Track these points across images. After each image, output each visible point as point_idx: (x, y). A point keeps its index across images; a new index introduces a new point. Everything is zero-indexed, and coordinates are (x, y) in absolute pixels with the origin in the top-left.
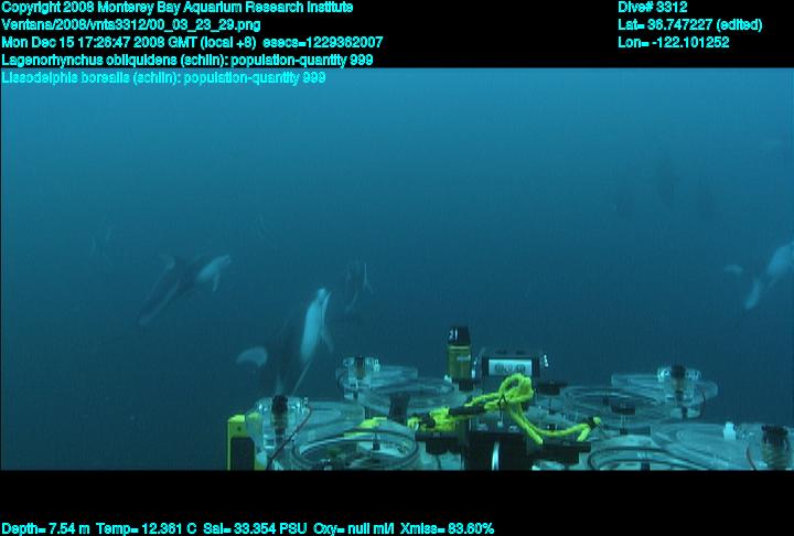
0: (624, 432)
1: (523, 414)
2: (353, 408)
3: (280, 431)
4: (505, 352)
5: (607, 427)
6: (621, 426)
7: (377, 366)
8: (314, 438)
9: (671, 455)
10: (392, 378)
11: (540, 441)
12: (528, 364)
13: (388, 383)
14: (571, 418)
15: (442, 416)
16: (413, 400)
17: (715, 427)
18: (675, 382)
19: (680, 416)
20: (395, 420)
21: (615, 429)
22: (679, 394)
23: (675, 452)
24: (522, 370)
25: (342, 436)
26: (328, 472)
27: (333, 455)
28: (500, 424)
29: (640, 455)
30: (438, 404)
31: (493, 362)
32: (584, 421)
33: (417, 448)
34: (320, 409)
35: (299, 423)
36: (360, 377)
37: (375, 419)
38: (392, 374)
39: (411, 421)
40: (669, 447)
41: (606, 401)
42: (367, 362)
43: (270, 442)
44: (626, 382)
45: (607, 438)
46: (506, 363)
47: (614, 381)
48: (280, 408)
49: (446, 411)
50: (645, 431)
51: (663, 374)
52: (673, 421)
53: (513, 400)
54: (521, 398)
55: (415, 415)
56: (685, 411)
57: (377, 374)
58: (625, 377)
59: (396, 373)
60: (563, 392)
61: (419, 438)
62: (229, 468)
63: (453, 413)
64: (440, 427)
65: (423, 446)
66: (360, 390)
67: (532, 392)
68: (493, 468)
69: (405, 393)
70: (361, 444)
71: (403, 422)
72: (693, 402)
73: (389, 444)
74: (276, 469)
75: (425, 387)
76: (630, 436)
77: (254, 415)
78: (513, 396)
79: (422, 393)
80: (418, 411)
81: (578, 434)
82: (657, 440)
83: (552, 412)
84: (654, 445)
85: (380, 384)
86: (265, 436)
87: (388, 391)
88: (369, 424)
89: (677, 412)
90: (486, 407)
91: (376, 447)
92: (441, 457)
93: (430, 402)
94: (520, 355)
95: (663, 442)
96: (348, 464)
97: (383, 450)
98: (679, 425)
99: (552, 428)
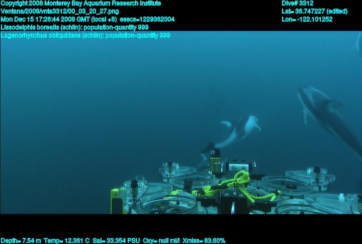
0: (292, 197)
1: (245, 189)
2: (167, 186)
3: (134, 196)
4: (236, 161)
5: (283, 195)
6: (290, 194)
7: (178, 167)
8: (150, 199)
9: (314, 208)
10: (185, 172)
11: (253, 201)
12: (247, 166)
13: (182, 174)
14: (267, 191)
15: (208, 190)
16: (194, 182)
17: (334, 195)
18: (315, 174)
19: (318, 190)
20: (186, 191)
21: (287, 196)
22: (317, 180)
23: (316, 207)
24: (244, 169)
25: (162, 198)
26: (157, 215)
27: (158, 207)
28: (235, 193)
29: (300, 208)
30: (206, 184)
31: (231, 165)
32: (273, 192)
33: (197, 204)
34: (152, 186)
35: (143, 193)
36: (170, 172)
37: (177, 191)
38: (185, 170)
39: (194, 192)
40: (313, 204)
41: (283, 183)
42: (173, 165)
43: (130, 201)
44: (292, 174)
45: (284, 200)
46: (237, 165)
47: (287, 174)
48: (134, 186)
49: (210, 187)
50: (302, 197)
51: (309, 171)
52: (315, 192)
53: (240, 182)
54: (244, 182)
55: (196, 189)
56: (320, 188)
57: (178, 170)
58: (291, 172)
59: (187, 170)
60: (263, 179)
61: (198, 199)
62: (111, 213)
63: (213, 188)
64: (207, 195)
65: (199, 203)
66: (170, 178)
67: (249, 178)
68: (232, 213)
69: (190, 179)
70: (171, 202)
71: (190, 192)
72: (324, 184)
73: (184, 202)
74: (133, 213)
75: (200, 176)
76: (295, 199)
77: (123, 189)
78: (241, 181)
79: (198, 179)
80: (197, 187)
81: (270, 198)
82: (308, 201)
83: (258, 188)
84: (306, 203)
85: (179, 175)
86: (128, 198)
87: (183, 178)
88: (175, 193)
89: (316, 188)
90: (228, 185)
91: (178, 203)
92: (208, 208)
93: (202, 183)
94: (243, 162)
95: (310, 202)
96: (165, 211)
97: (181, 205)
98: (317, 195)
99: (258, 195)
